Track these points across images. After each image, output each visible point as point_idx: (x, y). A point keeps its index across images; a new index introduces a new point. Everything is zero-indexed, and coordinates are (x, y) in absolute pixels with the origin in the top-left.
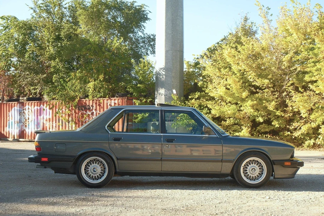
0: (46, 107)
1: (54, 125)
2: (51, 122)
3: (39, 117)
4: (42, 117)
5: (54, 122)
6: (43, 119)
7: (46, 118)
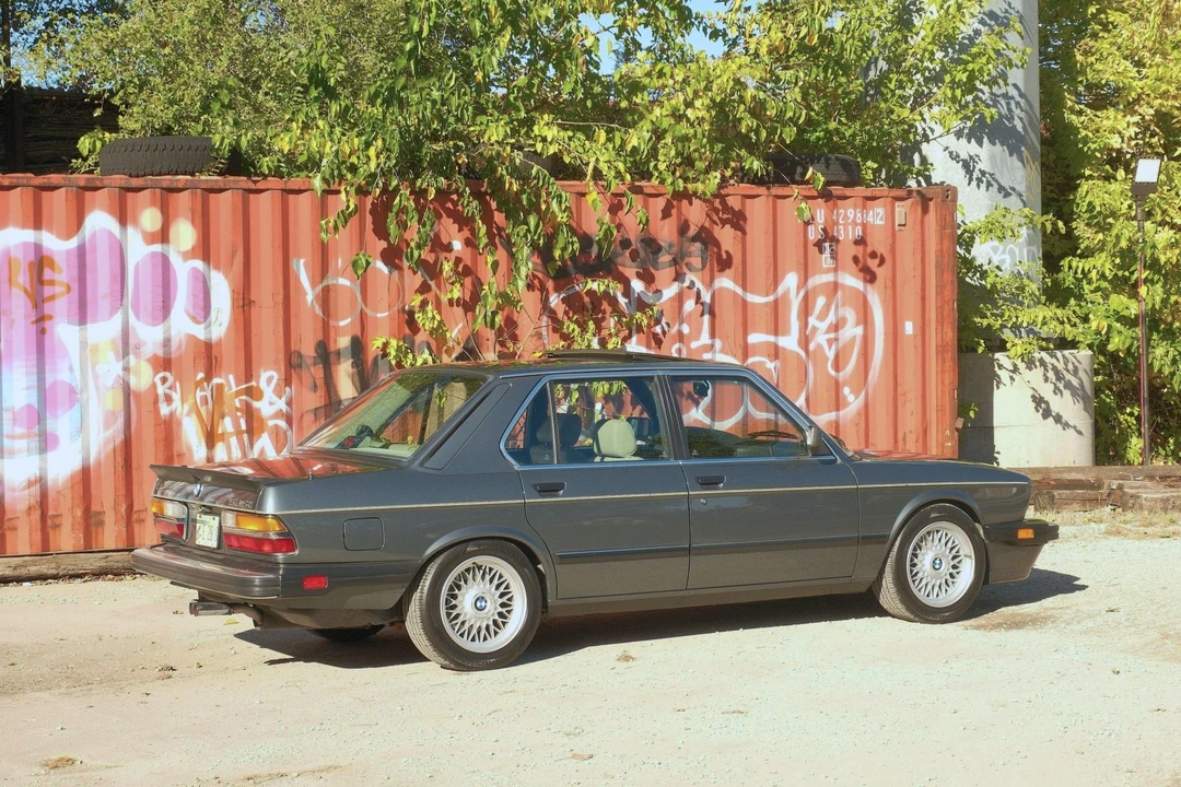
0: (163, 236)
1: (270, 404)
2: (229, 381)
3: (64, 332)
4: (104, 330)
5: (268, 379)
6: (126, 345)
7: (167, 342)
